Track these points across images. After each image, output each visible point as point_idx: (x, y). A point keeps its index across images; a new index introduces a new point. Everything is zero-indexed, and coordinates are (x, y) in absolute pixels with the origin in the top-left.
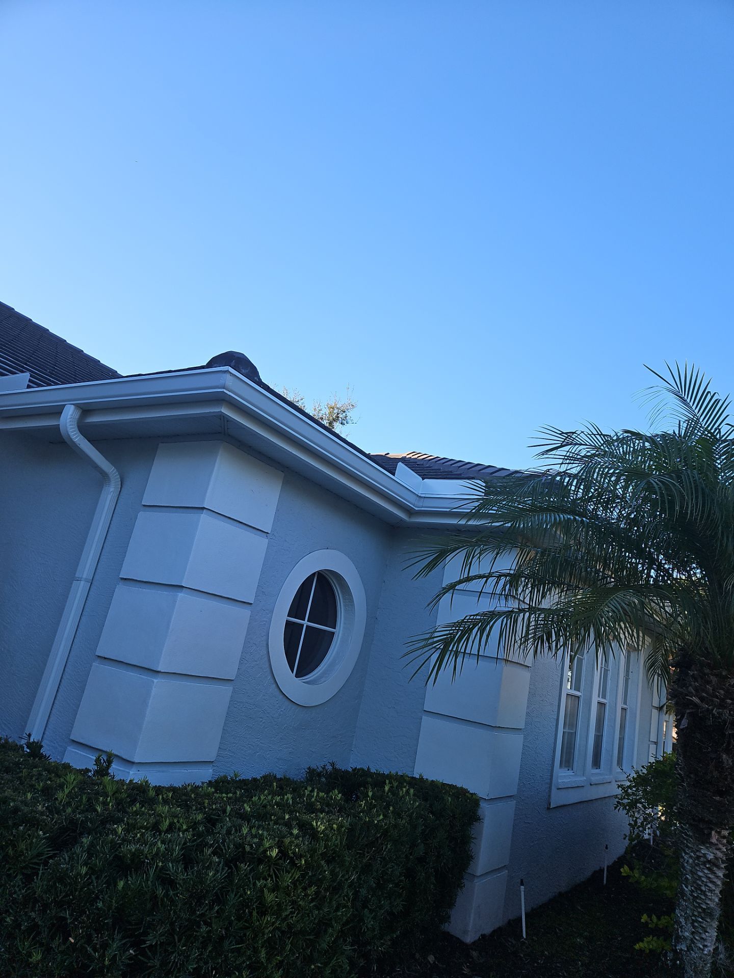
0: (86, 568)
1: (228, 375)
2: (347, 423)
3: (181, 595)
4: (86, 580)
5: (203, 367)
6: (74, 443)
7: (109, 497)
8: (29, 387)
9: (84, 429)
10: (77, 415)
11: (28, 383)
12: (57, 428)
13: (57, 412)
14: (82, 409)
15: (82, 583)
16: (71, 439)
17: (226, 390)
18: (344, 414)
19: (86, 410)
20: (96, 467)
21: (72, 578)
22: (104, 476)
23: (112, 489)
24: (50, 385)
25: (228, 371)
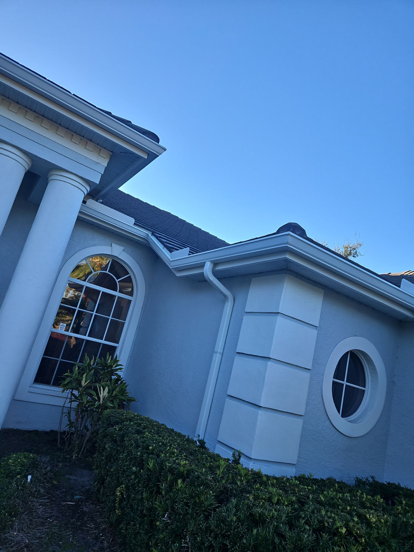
0: (219, 347)
1: (289, 236)
2: (357, 256)
3: (270, 363)
4: (220, 353)
5: (274, 234)
6: (211, 280)
7: (229, 308)
8: (189, 254)
9: (215, 273)
10: (212, 267)
11: (189, 253)
12: (203, 273)
13: (202, 266)
14: (214, 263)
15: (218, 354)
16: (209, 279)
17: (289, 245)
18: (355, 251)
19: (215, 264)
20: (222, 293)
21: (213, 352)
22: (225, 297)
23: (229, 304)
24: (197, 253)
25: (289, 234)
